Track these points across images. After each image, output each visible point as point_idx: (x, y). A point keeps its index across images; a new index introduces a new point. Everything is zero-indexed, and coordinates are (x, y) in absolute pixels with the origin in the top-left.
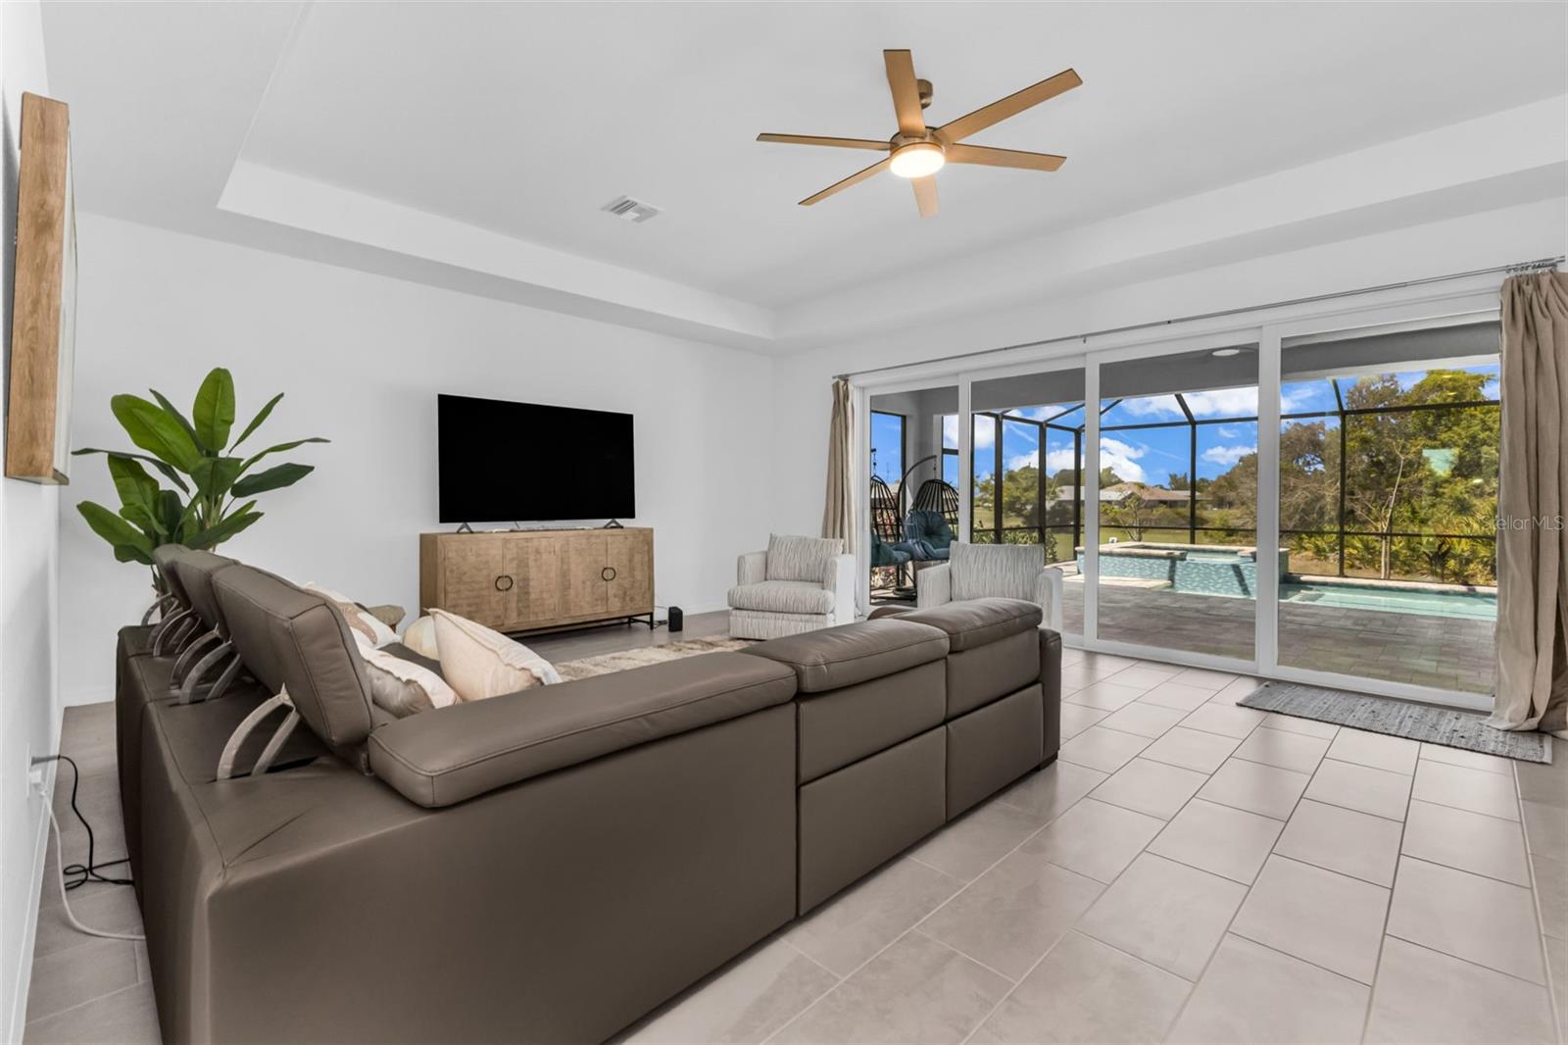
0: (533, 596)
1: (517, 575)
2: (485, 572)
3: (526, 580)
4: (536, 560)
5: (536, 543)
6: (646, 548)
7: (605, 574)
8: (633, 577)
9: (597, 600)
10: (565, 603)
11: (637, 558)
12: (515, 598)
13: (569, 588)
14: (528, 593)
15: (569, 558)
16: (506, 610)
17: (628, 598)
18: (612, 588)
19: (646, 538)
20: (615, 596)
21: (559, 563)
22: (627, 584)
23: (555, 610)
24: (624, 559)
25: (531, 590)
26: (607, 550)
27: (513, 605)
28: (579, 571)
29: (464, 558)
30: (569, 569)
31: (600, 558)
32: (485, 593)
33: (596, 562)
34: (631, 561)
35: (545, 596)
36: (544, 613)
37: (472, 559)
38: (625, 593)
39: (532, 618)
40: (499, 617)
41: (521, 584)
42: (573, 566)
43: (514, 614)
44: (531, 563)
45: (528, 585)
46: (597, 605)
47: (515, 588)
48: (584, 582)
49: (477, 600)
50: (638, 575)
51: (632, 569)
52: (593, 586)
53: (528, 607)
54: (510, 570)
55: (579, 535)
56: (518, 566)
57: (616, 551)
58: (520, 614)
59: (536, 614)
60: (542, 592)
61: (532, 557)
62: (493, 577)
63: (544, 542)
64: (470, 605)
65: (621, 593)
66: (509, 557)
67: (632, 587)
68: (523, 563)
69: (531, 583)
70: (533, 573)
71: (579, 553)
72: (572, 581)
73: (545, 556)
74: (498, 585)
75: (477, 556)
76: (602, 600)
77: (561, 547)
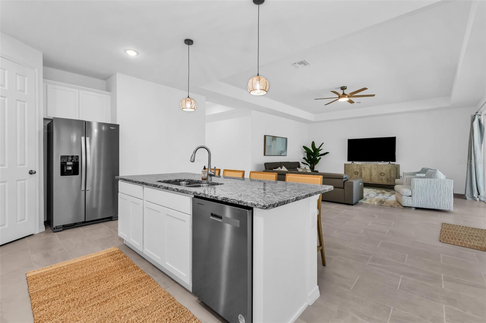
0: (363, 176)
1: (360, 172)
2: (353, 171)
5: (364, 166)
6: (395, 169)
7: (381, 174)
8: (391, 176)
10: (371, 179)
11: (392, 171)
12: (359, 176)
15: (372, 170)
17: (389, 181)
18: (384, 178)
19: (397, 168)
20: (385, 179)
21: (369, 171)
22: (388, 177)
23: (368, 180)
24: (388, 172)
26: (382, 169)
28: (374, 173)
29: (349, 167)
30: (372, 172)
32: (353, 174)
33: (379, 171)
34: (390, 172)
37: (350, 168)
42: (373, 172)
44: (363, 170)
46: (379, 181)
47: (359, 174)
48: (376, 175)
49: (351, 175)
50: (393, 176)
51: (390, 174)
52: (378, 176)
54: (358, 171)
56: (360, 170)
57: (385, 170)
60: (365, 176)
61: (363, 169)
62: (356, 171)
63: (366, 166)
65: (387, 179)
66: (358, 168)
67: (390, 178)
68: (361, 170)
69: (363, 174)
70: (363, 172)
71: (375, 169)
72: (373, 175)
73: (366, 169)
74: (356, 173)
75: (352, 167)
76: (381, 180)
77: (370, 167)
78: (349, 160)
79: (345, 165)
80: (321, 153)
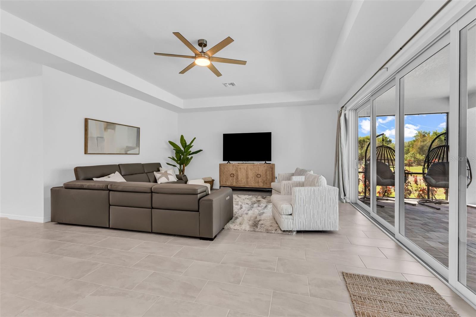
0: (239, 179)
1: (236, 174)
2: (229, 172)
3: (238, 175)
4: (240, 171)
5: (240, 166)
6: (271, 170)
7: (258, 176)
8: (267, 177)
9: (256, 182)
10: (247, 182)
11: (268, 172)
12: (235, 179)
13: (248, 178)
14: (238, 178)
15: (248, 171)
16: (233, 182)
17: (265, 183)
18: (260, 180)
19: (272, 168)
20: (261, 182)
21: (246, 172)
22: (265, 179)
23: (244, 183)
24: (264, 172)
25: (239, 178)
26: (259, 170)
27: (235, 181)
28: (251, 174)
29: (224, 169)
31: (257, 172)
32: (229, 177)
33: (256, 172)
34: (266, 173)
35: (242, 179)
36: (242, 183)
38: (264, 181)
39: (239, 184)
40: (231, 183)
41: (236, 176)
42: (249, 173)
43: (235, 183)
44: (239, 171)
45: (238, 176)
46: (256, 184)
47: (235, 177)
48: (252, 177)
49: (227, 179)
50: (268, 177)
51: (266, 175)
52: (255, 178)
53: (238, 181)
54: (234, 172)
55: (251, 165)
57: (261, 170)
58: (236, 183)
59: (240, 183)
60: (241, 178)
61: (239, 170)
62: (231, 173)
63: (242, 166)
64: (226, 179)
65: (263, 181)
66: (234, 169)
67: (266, 180)
68: (237, 171)
69: (239, 176)
70: (239, 174)
71: (251, 170)
72: (249, 176)
73: (242, 170)
74: (231, 175)
75: (227, 169)
76: (257, 182)
77: (246, 168)
78: (224, 159)
79: (220, 165)
80: (192, 150)
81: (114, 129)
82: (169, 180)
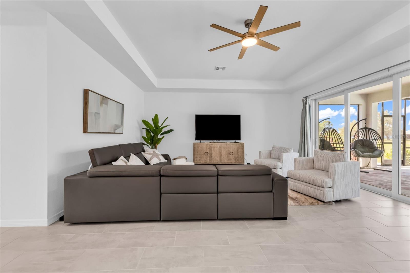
0: (213, 157)
1: (210, 152)
2: (203, 151)
3: (211, 153)
4: (214, 149)
5: (214, 145)
6: (242, 148)
7: (230, 153)
8: (238, 155)
9: (228, 159)
10: (221, 159)
11: (239, 150)
12: (209, 157)
13: (221, 156)
14: (212, 156)
15: (221, 149)
16: (207, 159)
17: (237, 160)
18: (232, 157)
19: (243, 145)
20: (233, 159)
21: (219, 150)
22: (236, 156)
23: (218, 160)
24: (236, 150)
25: (213, 156)
26: (231, 148)
27: (208, 159)
28: (224, 152)
29: (198, 148)
30: (221, 152)
31: (229, 150)
32: (203, 155)
33: (228, 150)
34: (238, 151)
35: (216, 157)
36: (215, 161)
37: (200, 148)
38: (236, 158)
39: (213, 162)
40: (205, 161)
41: (210, 154)
42: (222, 151)
43: (209, 161)
44: (213, 150)
45: (212, 154)
46: (228, 161)
47: (209, 155)
48: (225, 155)
49: (201, 157)
50: (240, 155)
51: (238, 153)
52: (227, 156)
53: (212, 159)
54: (208, 151)
55: (224, 144)
56: (210, 150)
57: (234, 148)
58: (210, 161)
59: (214, 161)
60: (215, 156)
61: (213, 148)
62: (205, 151)
63: (216, 145)
64: (199, 158)
65: (235, 158)
66: (208, 148)
67: (238, 157)
68: (211, 149)
69: (213, 154)
70: (213, 152)
71: (224, 148)
72: (222, 154)
73: (216, 148)
74: (205, 154)
75: (201, 147)
76: (230, 159)
77: (220, 146)
78: (197, 138)
79: (194, 144)
80: (164, 130)
81: (107, 104)
82: (160, 161)
